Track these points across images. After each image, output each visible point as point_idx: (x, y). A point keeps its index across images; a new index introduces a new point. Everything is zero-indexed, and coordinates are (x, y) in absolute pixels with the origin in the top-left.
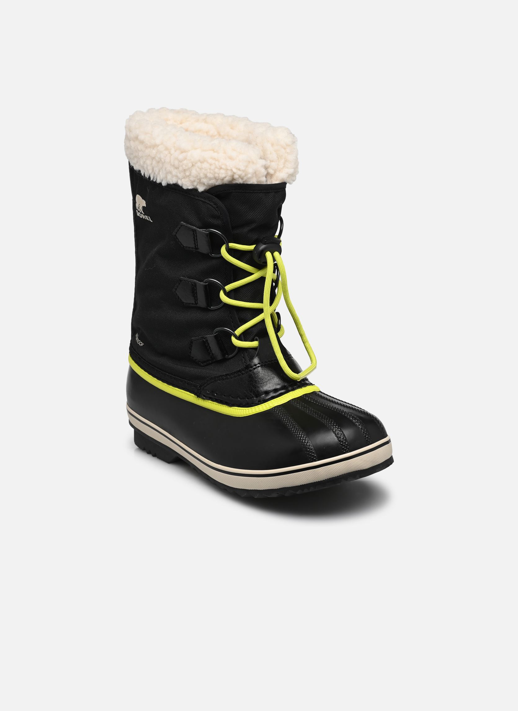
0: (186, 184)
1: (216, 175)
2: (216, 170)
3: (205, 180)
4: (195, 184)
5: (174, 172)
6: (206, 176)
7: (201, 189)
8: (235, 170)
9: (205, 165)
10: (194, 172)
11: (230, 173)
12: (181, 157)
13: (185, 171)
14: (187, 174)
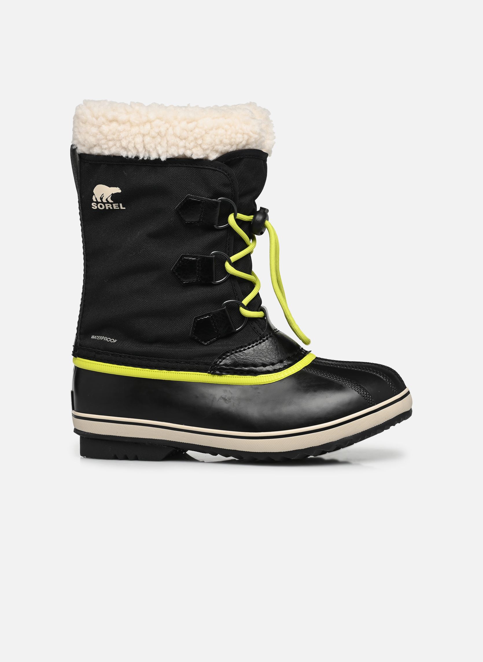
0: (197, 154)
1: (233, 140)
2: (233, 135)
3: (220, 146)
4: (208, 152)
5: (182, 143)
6: (221, 142)
7: (213, 157)
8: (251, 134)
9: (221, 131)
10: (208, 139)
11: (246, 137)
12: (191, 126)
13: (196, 139)
14: (200, 142)
